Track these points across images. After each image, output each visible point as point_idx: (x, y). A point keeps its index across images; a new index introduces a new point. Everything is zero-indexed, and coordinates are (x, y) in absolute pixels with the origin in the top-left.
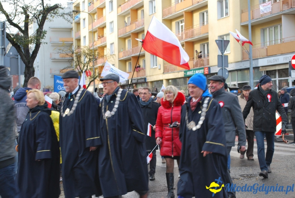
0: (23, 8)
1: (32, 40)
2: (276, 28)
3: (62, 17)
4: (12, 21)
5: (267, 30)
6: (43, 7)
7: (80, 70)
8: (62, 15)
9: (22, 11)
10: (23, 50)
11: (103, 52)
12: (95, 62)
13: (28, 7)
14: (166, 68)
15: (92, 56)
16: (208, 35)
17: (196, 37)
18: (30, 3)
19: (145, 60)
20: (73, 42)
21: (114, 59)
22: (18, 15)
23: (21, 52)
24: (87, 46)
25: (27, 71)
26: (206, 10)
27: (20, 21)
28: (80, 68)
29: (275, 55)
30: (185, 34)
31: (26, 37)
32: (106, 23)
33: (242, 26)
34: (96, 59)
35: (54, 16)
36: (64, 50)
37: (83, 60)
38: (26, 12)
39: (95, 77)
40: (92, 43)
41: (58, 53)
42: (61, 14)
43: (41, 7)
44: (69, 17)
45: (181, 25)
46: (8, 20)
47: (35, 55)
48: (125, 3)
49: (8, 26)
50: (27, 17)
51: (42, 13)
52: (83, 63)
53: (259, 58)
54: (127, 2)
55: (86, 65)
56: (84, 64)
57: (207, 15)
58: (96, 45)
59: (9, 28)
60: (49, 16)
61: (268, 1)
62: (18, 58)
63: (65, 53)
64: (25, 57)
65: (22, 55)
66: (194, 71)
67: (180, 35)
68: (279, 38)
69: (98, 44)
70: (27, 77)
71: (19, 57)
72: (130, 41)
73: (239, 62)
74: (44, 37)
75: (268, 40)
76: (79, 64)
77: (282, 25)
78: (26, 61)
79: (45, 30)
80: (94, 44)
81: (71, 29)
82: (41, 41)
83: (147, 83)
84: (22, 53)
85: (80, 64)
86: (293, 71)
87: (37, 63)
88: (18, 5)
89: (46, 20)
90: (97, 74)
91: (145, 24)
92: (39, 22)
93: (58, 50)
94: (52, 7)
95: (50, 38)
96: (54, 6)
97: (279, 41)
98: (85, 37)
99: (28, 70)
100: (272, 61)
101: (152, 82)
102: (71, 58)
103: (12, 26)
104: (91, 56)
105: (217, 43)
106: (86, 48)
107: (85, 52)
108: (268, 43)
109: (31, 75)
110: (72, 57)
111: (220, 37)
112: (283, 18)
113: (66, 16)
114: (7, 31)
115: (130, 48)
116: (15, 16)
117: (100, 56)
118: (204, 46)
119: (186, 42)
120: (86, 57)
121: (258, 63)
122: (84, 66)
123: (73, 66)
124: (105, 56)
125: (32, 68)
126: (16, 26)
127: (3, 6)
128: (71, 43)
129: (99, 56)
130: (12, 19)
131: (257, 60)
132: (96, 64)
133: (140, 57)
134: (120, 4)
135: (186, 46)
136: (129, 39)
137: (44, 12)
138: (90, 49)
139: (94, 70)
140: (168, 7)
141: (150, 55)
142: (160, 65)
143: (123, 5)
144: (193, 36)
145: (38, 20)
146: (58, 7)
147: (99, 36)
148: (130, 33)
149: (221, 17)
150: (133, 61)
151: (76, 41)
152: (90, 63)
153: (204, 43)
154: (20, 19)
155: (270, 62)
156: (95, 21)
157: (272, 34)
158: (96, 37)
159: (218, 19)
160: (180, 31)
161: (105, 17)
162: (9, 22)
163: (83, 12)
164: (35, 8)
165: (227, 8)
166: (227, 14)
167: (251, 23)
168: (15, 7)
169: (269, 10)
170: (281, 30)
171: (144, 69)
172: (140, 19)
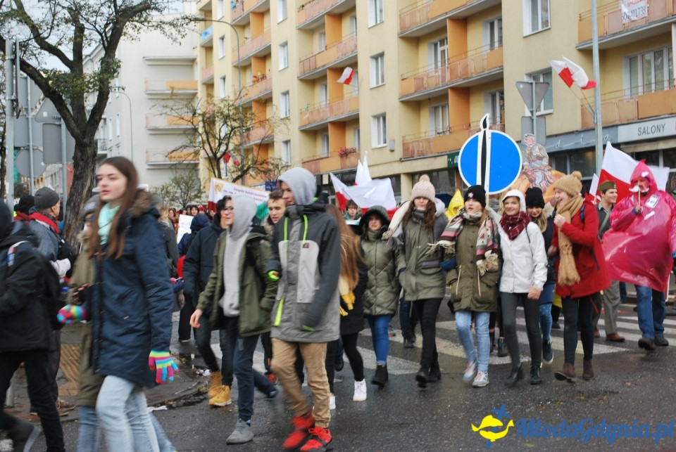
0: (70, 9)
1: (89, 82)
2: (658, 54)
3: (159, 29)
4: (47, 40)
5: (637, 60)
6: (115, 6)
7: (211, 155)
8: (160, 25)
9: (66, 17)
10: (70, 108)
11: (265, 112)
12: (245, 134)
13: (80, 8)
14: (408, 149)
15: (239, 122)
16: (502, 73)
17: (475, 77)
19: (359, 131)
20: (197, 90)
21: (288, 128)
22: (58, 25)
23: (65, 111)
24: (227, 98)
25: (79, 154)
26: (497, 16)
27: (63, 40)
28: (211, 149)
29: (657, 117)
30: (449, 70)
31: (75, 76)
32: (269, 47)
33: (580, 51)
34: (248, 130)
35: (140, 28)
36: (174, 108)
37: (218, 131)
38: (76, 18)
39: (245, 168)
40: (238, 93)
41: (161, 114)
42: (155, 24)
43: (109, 7)
44: (173, 30)
45: (440, 49)
47: (98, 117)
49: (35, 52)
50: (80, 30)
51: (112, 20)
52: (218, 136)
53: (618, 123)
55: (225, 142)
56: (220, 139)
57: (500, 29)
58: (247, 97)
59: (37, 56)
60: (129, 28)
62: (60, 125)
63: (176, 115)
64: (75, 122)
65: (69, 116)
67: (440, 73)
68: (666, 77)
69: (255, 92)
70: (80, 168)
71: (63, 122)
72: (326, 86)
73: (572, 133)
74: (116, 75)
75: (640, 82)
76: (208, 140)
77: (671, 48)
78: (77, 130)
79: (118, 59)
80: (243, 94)
81: (193, 61)
82: (109, 84)
84: (67, 113)
85: (210, 140)
87: (116, 136)
88: (59, 4)
89: (122, 38)
90: (250, 163)
91: (358, 48)
92: (106, 43)
93: (160, 109)
94: (135, 7)
95: (146, 82)
96: (141, 4)
97: (666, 84)
98: (224, 79)
99: (81, 151)
100: (649, 131)
102: (190, 126)
103: (45, 52)
104: (235, 120)
105: (519, 90)
106: (224, 102)
107: (222, 113)
108: (640, 89)
109: (88, 163)
110: (192, 123)
111: (530, 75)
112: (674, 30)
113: (166, 27)
114: (33, 62)
115: (324, 103)
116: (51, 29)
117: (256, 121)
118: (494, 96)
119: (451, 88)
120: (225, 123)
122: (220, 145)
123: (194, 145)
124: (267, 122)
125: (90, 147)
126: (54, 51)
127: (24, 6)
128: (193, 92)
129: (253, 122)
130: (45, 35)
131: (614, 128)
132: (247, 139)
133: (349, 123)
134: (303, 3)
135: (452, 99)
136: (324, 83)
137: (117, 19)
138: (233, 105)
139: (242, 152)
140: (410, 8)
141: (371, 119)
142: (394, 141)
143: (309, 5)
144: (467, 73)
145: (105, 39)
146: (149, 8)
147: (255, 77)
148: (325, 70)
149: (533, 31)
150: (331, 132)
151: (205, 87)
152: (234, 137)
153: (493, 90)
154: (62, 34)
155: (645, 132)
156: (247, 41)
157: (651, 69)
158: (249, 77)
159: (525, 35)
160: (439, 64)
161: (269, 32)
162: (36, 41)
163: (218, 21)
164: (97, 9)
165: (547, 11)
166: (545, 23)
167: (599, 44)
168: (51, 8)
169: (641, 13)
170: (670, 60)
171: (357, 150)
172: (348, 37)
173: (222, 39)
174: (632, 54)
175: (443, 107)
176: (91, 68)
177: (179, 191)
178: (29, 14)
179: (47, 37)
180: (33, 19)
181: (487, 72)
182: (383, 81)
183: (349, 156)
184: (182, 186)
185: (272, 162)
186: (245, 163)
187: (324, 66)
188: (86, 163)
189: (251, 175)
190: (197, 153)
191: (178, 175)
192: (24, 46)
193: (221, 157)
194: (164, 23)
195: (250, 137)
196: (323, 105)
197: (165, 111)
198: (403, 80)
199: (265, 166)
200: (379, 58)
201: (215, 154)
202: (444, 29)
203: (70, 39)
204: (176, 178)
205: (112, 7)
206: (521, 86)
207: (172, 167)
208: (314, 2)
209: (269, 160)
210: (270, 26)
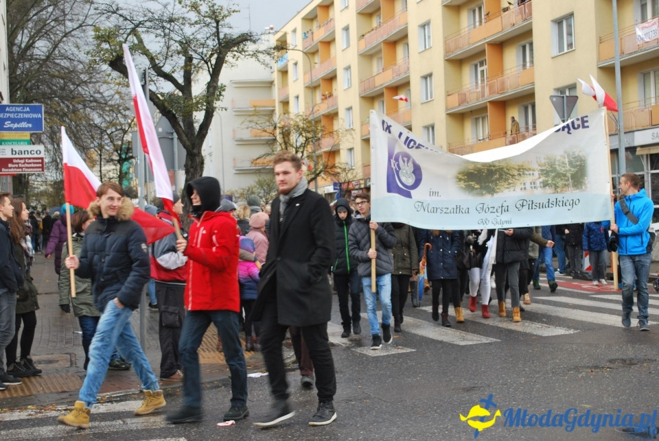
0: (181, 43)
1: (198, 103)
3: (254, 57)
4: (163, 69)
5: (650, 78)
6: (219, 39)
8: (255, 54)
9: (178, 49)
10: (181, 124)
11: (332, 124)
12: (317, 143)
13: (190, 41)
15: (312, 133)
16: (534, 88)
17: (510, 92)
18: (193, 34)
20: (274, 107)
21: (353, 138)
22: (172, 56)
23: (178, 127)
24: (301, 114)
25: (190, 162)
26: (529, 40)
27: (175, 68)
30: (488, 87)
31: (186, 98)
32: (335, 70)
33: (601, 68)
34: (319, 139)
35: (239, 57)
36: (258, 122)
37: (295, 141)
38: (186, 50)
39: (318, 172)
40: (311, 109)
41: (248, 128)
42: (251, 53)
43: (214, 40)
44: (267, 58)
45: (480, 69)
46: (152, 67)
47: (205, 131)
48: (373, 30)
49: (153, 79)
50: (189, 59)
51: (216, 50)
52: (295, 146)
53: (635, 129)
54: (376, 28)
55: (301, 150)
56: (297, 147)
57: (531, 50)
58: (318, 112)
59: (155, 82)
60: (229, 57)
61: (653, 19)
62: (172, 139)
63: (260, 128)
64: (187, 136)
65: (181, 131)
67: (479, 89)
69: (323, 109)
70: (190, 174)
71: (175, 136)
72: (383, 102)
74: (221, 97)
75: (653, 95)
78: (188, 143)
79: (222, 84)
80: (315, 110)
81: (272, 83)
82: (214, 105)
84: (180, 129)
87: (209, 147)
88: (172, 39)
89: (224, 65)
90: (321, 167)
91: (410, 69)
92: (211, 70)
93: (247, 123)
94: (234, 40)
95: (233, 101)
96: (239, 37)
98: (297, 97)
99: (191, 160)
102: (272, 138)
103: (161, 79)
104: (309, 132)
105: (553, 102)
106: (300, 117)
107: (298, 126)
108: (653, 100)
110: (273, 135)
111: (557, 90)
113: (261, 56)
114: (152, 87)
117: (327, 132)
118: (526, 109)
119: (490, 102)
120: (301, 134)
121: (633, 140)
122: (297, 152)
124: (335, 133)
125: (198, 156)
126: (168, 77)
127: (144, 41)
128: (271, 109)
129: (324, 133)
130: (161, 65)
131: (631, 133)
132: (318, 147)
134: (364, 33)
135: (490, 111)
136: (382, 99)
137: (220, 50)
138: (307, 119)
139: (315, 159)
140: (455, 35)
141: (422, 129)
143: (368, 35)
144: (503, 89)
145: (210, 66)
146: (245, 40)
147: (324, 95)
148: (382, 88)
149: (560, 52)
151: (281, 105)
152: (309, 146)
153: (525, 103)
154: (174, 64)
156: (317, 66)
158: (318, 96)
159: (553, 56)
160: (479, 82)
161: (335, 57)
162: (154, 70)
163: (293, 50)
164: (204, 42)
165: (571, 35)
166: (570, 45)
167: (621, 62)
168: (166, 42)
169: (653, 35)
172: (402, 61)
173: (296, 64)
174: (646, 70)
175: (483, 118)
176: (199, 87)
177: (262, 191)
178: (148, 47)
179: (163, 66)
180: (151, 51)
181: (520, 88)
182: (431, 97)
184: (265, 188)
185: (340, 166)
186: (317, 167)
187: (381, 85)
188: (195, 169)
189: (323, 178)
191: (261, 178)
194: (259, 52)
195: (321, 145)
197: (253, 124)
198: (448, 95)
199: (334, 169)
200: (428, 79)
202: (482, 53)
203: (182, 68)
204: (259, 181)
205: (216, 40)
206: (554, 99)
207: (258, 172)
208: (373, 32)
209: (336, 165)
210: (336, 53)
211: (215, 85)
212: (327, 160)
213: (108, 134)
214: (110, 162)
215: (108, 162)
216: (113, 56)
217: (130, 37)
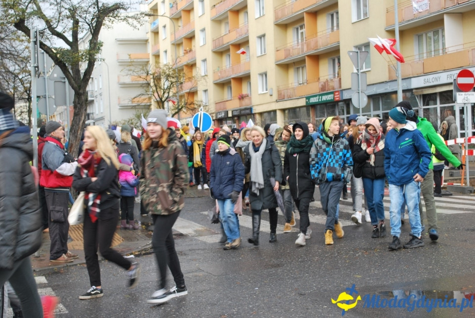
0: (70, 10)
1: (82, 55)
2: (436, 33)
3: (125, 21)
4: (55, 29)
5: (423, 37)
6: (98, 7)
7: (158, 99)
8: (126, 19)
9: (67, 14)
10: (71, 71)
11: (191, 72)
12: (180, 86)
13: (76, 8)
14: (281, 94)
15: (175, 79)
16: (339, 46)
17: (322, 49)
18: (79, 3)
19: (250, 83)
20: (149, 59)
21: (206, 82)
22: (62, 20)
23: (68, 73)
24: (168, 64)
25: (77, 100)
26: (335, 10)
27: (66, 29)
28: (159, 96)
29: (436, 72)
30: (306, 45)
31: (74, 52)
32: (194, 31)
33: (388, 31)
34: (181, 83)
35: (114, 21)
36: (135, 71)
37: (162, 84)
38: (74, 15)
39: (180, 107)
40: (175, 61)
41: (127, 75)
42: (123, 18)
43: (94, 8)
44: (135, 22)
45: (300, 31)
46: (48, 28)
47: (88, 77)
48: (222, 1)
49: (48, 37)
50: (76, 22)
51: (96, 16)
52: (162, 88)
53: (411, 76)
55: (167, 91)
56: (164, 89)
57: (338, 18)
58: (180, 63)
59: (50, 39)
60: (106, 21)
62: (65, 82)
63: (136, 75)
64: (74, 80)
65: (70, 77)
66: (320, 97)
67: (300, 46)
68: (441, 47)
69: (185, 60)
70: (77, 108)
71: (66, 80)
72: (229, 56)
73: (383, 83)
74: (100, 51)
75: (425, 51)
76: (156, 90)
77: (444, 29)
78: (75, 85)
79: (100, 41)
80: (178, 61)
81: (147, 41)
82: (95, 57)
83: (254, 115)
84: (69, 75)
85: (158, 90)
86: (459, 93)
87: (93, 88)
88: (63, 7)
89: (102, 27)
90: (183, 104)
91: (249, 31)
92: (92, 31)
93: (127, 72)
94: (110, 8)
95: (117, 54)
96: (114, 6)
97: (441, 51)
98: (166, 52)
99: (78, 98)
100: (431, 81)
101: (261, 114)
102: (145, 82)
103: (55, 37)
104: (173, 78)
105: (350, 56)
106: (166, 66)
107: (165, 73)
108: (425, 55)
109: (83, 106)
110: (146, 80)
111: (356, 47)
112: (446, 18)
113: (130, 20)
114: (47, 43)
115: (229, 66)
116: (58, 22)
118: (334, 61)
119: (307, 56)
120: (167, 79)
121: (410, 84)
122: (164, 93)
123: (148, 93)
124: (193, 78)
125: (84, 95)
126: (60, 36)
127: (41, 8)
128: (146, 60)
129: (185, 78)
130: (55, 26)
131: (409, 79)
132: (181, 89)
133: (244, 79)
134: (215, 4)
135: (308, 62)
136: (228, 53)
137: (99, 15)
138: (172, 68)
139: (178, 98)
140: (281, 6)
141: (258, 76)
142: (272, 89)
143: (218, 5)
144: (317, 47)
145: (92, 28)
146: (119, 8)
147: (185, 50)
148: (229, 45)
149: (358, 19)
150: (233, 84)
151: (154, 58)
152: (173, 88)
153: (333, 57)
154: (65, 25)
155: (428, 82)
156: (180, 28)
157: (431, 42)
158: (181, 51)
159: (353, 22)
160: (300, 41)
161: (194, 22)
162: (49, 30)
163: (162, 16)
164: (87, 9)
165: (366, 6)
166: (365, 14)
167: (399, 27)
168: (58, 9)
169: (425, 7)
170: (443, 36)
171: (249, 95)
172: (243, 25)
173: (165, 27)
174: (419, 33)
175: (303, 68)
176: (84, 46)
178: (45, 13)
179: (56, 27)
180: (47, 16)
181: (329, 45)
182: (265, 52)
183: (245, 99)
185: (197, 103)
186: (180, 104)
187: (228, 43)
188: (81, 105)
189: (184, 112)
190: (150, 98)
191: (138, 112)
192: (42, 33)
193: (164, 101)
195: (183, 88)
196: (229, 67)
197: (130, 73)
198: (277, 51)
199: (192, 106)
200: (262, 38)
201: (161, 99)
202: (302, 19)
203: (71, 29)
204: (137, 114)
205: (96, 8)
206: (351, 54)
207: (134, 107)
208: (222, 3)
209: (195, 102)
210: (194, 18)
211: (95, 41)
212: (186, 98)
213: (19, 79)
214: (21, 99)
215: (20, 99)
216: (17, 20)
217: (30, 5)
